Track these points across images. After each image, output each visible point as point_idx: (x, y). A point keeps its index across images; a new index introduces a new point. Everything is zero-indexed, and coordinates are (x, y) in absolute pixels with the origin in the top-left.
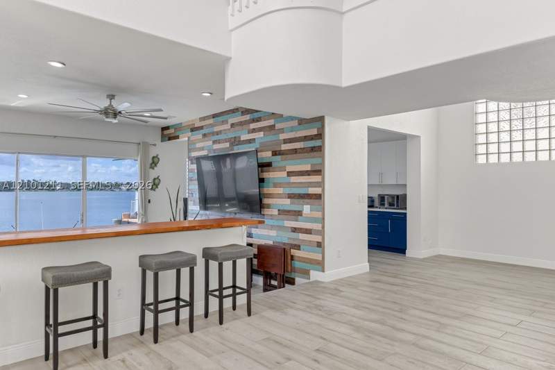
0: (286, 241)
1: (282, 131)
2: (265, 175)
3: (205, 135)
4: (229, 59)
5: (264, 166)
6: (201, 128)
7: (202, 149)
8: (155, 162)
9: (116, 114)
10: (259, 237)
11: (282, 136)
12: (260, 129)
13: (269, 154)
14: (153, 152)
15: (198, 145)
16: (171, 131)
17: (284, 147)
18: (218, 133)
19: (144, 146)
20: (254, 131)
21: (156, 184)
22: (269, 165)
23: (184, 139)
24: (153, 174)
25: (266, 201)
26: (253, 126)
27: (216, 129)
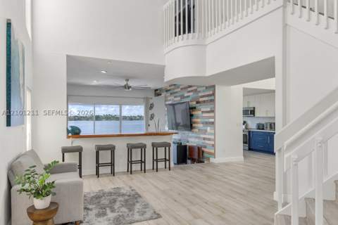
0: (201, 144)
1: (199, 92)
2: (194, 113)
3: (171, 94)
4: (164, 66)
5: (193, 108)
6: (169, 90)
7: (170, 100)
8: (151, 107)
9: (129, 88)
10: (192, 142)
11: (200, 94)
12: (192, 91)
13: (195, 103)
14: (151, 102)
15: (169, 98)
16: (158, 91)
17: (201, 99)
18: (176, 92)
19: (147, 99)
20: (189, 92)
21: (152, 117)
22: (195, 108)
23: (163, 95)
24: (151, 112)
25: (194, 125)
26: (189, 89)
27: (176, 90)
